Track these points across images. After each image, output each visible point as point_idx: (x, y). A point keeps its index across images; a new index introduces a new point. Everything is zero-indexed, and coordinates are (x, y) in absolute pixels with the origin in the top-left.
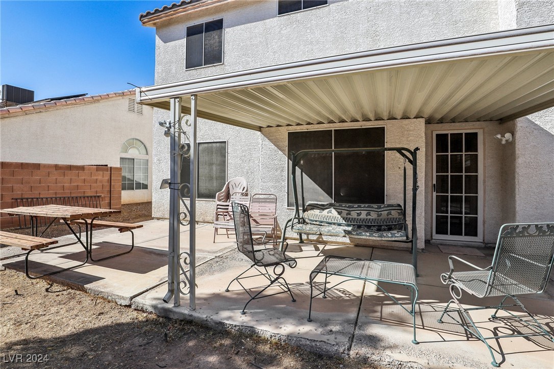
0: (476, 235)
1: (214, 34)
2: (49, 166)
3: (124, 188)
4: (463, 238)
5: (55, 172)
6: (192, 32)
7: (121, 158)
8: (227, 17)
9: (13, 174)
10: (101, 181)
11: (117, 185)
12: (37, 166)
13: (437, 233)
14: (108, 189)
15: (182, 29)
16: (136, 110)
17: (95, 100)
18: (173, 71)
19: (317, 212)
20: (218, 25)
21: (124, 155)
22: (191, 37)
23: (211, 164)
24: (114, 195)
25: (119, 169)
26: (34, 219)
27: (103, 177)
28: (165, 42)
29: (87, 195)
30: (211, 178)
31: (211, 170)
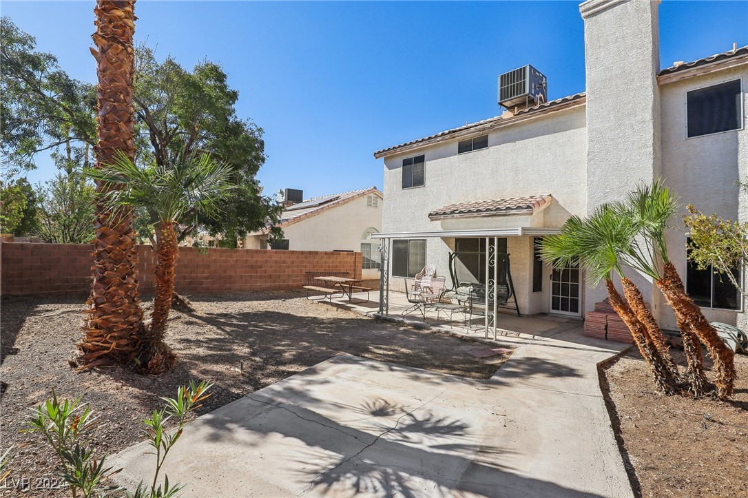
0: (577, 312)
1: (419, 165)
2: (322, 253)
3: (363, 268)
4: (569, 314)
5: (325, 256)
6: (406, 163)
7: (362, 244)
8: (427, 154)
9: (306, 258)
10: (350, 262)
11: (359, 265)
12: (317, 253)
13: (553, 308)
14: (353, 268)
15: (400, 160)
16: (372, 204)
17: (346, 201)
18: (395, 190)
19: (464, 288)
20: (421, 159)
21: (364, 242)
22: (405, 167)
23: (417, 254)
24: (357, 272)
25: (361, 254)
26: (326, 282)
27: (350, 259)
28: (390, 169)
29: (341, 271)
30: (416, 264)
31: (417, 258)
